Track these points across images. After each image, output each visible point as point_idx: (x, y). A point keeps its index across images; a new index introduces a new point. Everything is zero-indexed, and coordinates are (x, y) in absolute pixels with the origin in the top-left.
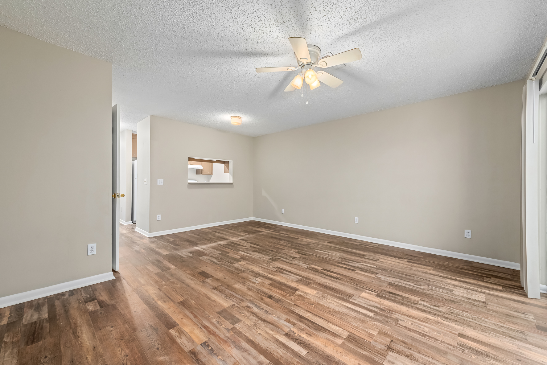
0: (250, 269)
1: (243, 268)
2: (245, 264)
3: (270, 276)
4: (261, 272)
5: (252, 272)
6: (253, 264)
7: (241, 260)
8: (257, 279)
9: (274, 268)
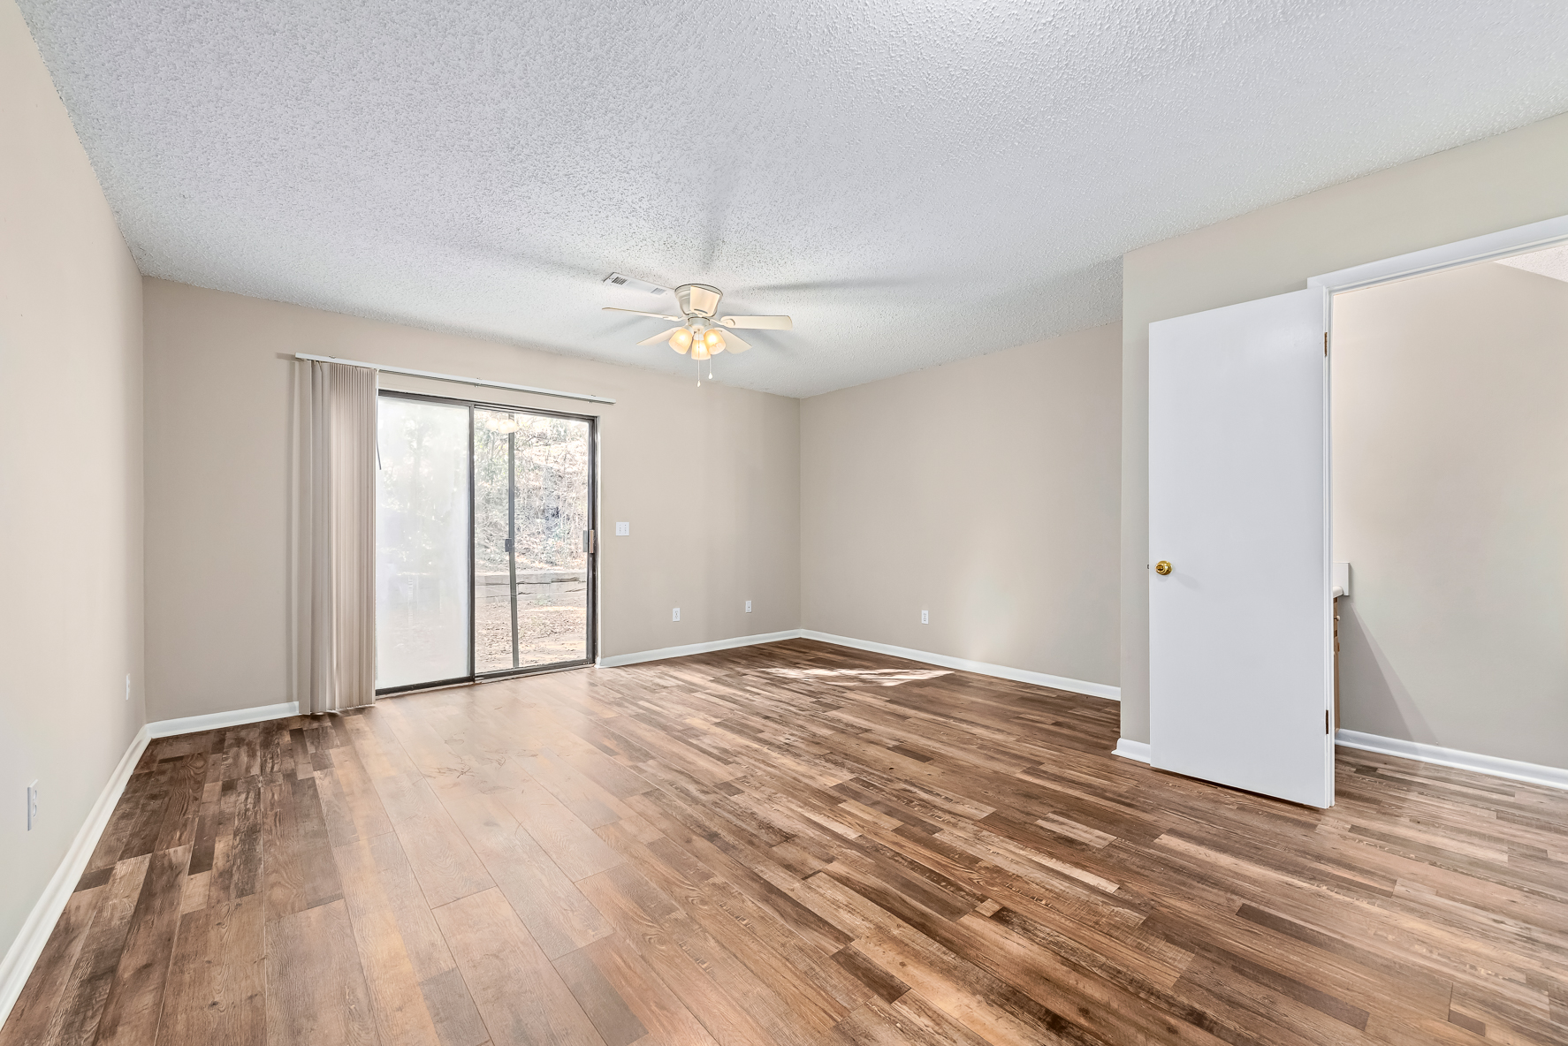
0: (803, 763)
1: (824, 767)
2: (820, 778)
3: (755, 746)
4: (774, 755)
5: (797, 755)
6: (796, 776)
7: (836, 794)
8: (787, 741)
9: (740, 761)
